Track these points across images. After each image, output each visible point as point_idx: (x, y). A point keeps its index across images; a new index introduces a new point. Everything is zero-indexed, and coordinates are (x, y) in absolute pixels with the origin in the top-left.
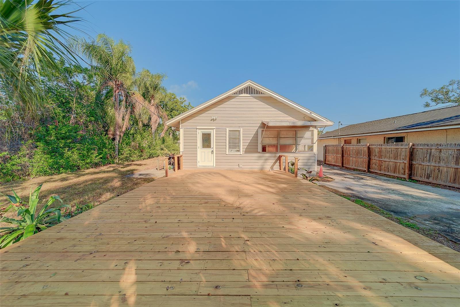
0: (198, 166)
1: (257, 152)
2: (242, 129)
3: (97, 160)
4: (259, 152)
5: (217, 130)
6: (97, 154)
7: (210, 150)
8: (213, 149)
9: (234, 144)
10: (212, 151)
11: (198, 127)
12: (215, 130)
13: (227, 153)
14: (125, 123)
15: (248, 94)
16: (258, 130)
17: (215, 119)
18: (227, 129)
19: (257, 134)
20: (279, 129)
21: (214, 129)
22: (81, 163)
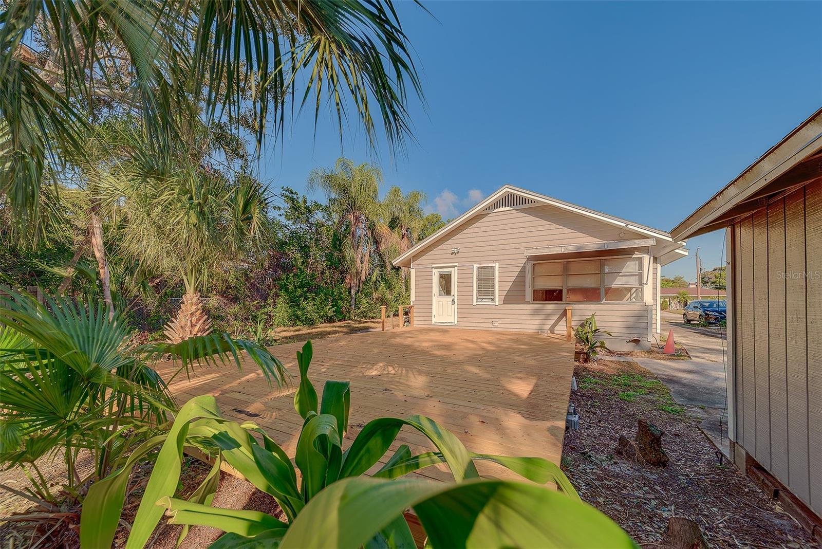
0: (433, 322)
1: (525, 302)
2: (497, 264)
3: (330, 314)
4: (528, 302)
5: (460, 268)
6: (331, 307)
7: (449, 299)
8: (453, 297)
9: (486, 288)
10: (453, 300)
11: (433, 266)
12: (456, 268)
13: (475, 304)
14: (364, 267)
15: (508, 206)
16: (525, 263)
17: (456, 252)
18: (475, 266)
19: (523, 271)
20: (565, 260)
21: (456, 266)
22: (315, 316)
